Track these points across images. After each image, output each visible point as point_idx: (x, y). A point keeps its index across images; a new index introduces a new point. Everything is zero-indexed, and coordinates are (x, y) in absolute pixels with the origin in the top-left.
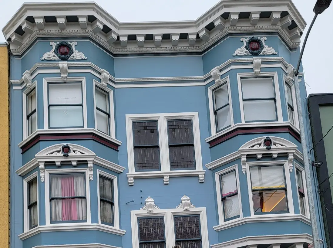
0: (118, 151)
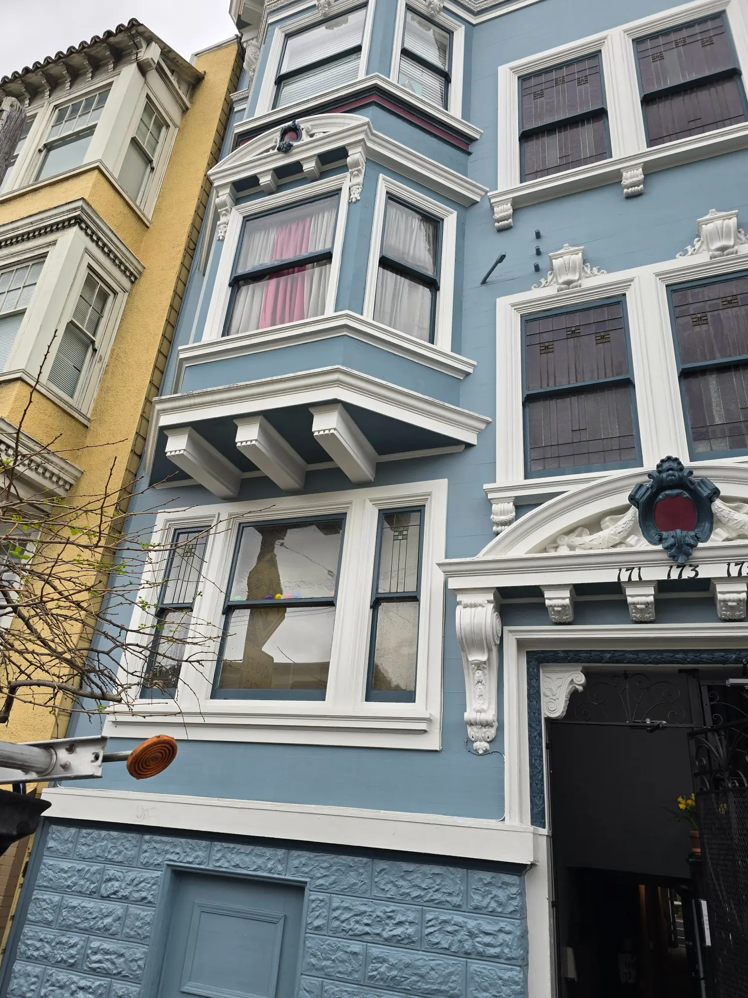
0: (469, 154)
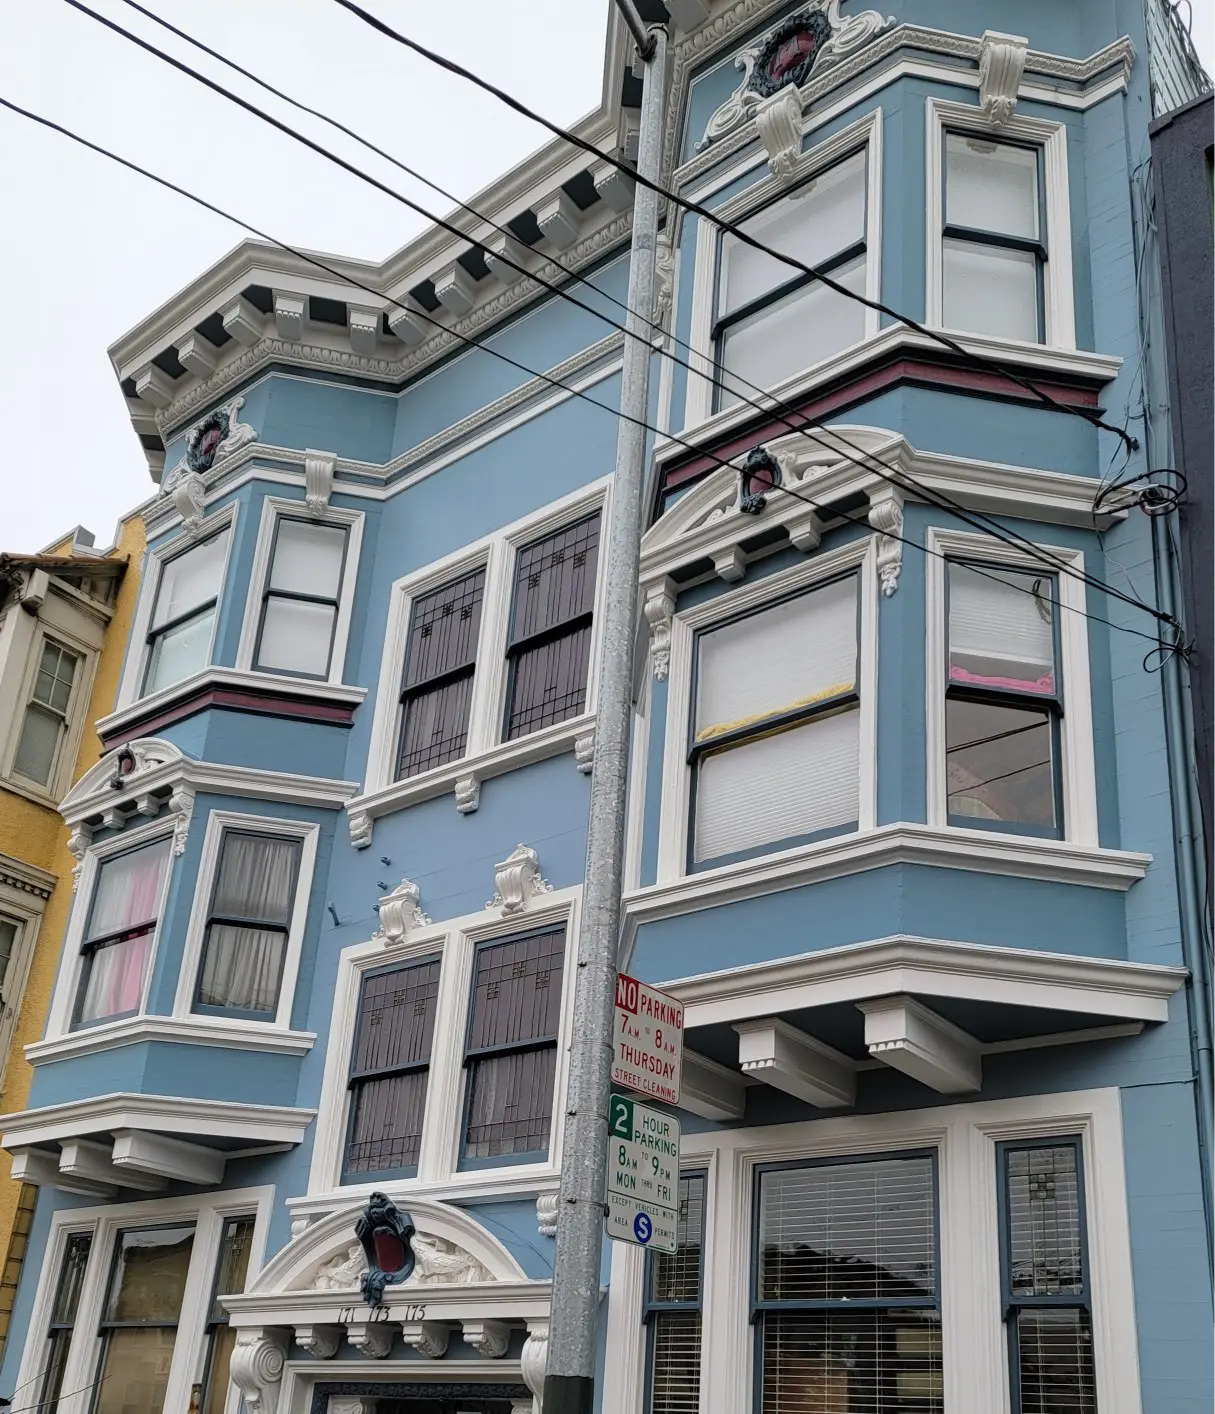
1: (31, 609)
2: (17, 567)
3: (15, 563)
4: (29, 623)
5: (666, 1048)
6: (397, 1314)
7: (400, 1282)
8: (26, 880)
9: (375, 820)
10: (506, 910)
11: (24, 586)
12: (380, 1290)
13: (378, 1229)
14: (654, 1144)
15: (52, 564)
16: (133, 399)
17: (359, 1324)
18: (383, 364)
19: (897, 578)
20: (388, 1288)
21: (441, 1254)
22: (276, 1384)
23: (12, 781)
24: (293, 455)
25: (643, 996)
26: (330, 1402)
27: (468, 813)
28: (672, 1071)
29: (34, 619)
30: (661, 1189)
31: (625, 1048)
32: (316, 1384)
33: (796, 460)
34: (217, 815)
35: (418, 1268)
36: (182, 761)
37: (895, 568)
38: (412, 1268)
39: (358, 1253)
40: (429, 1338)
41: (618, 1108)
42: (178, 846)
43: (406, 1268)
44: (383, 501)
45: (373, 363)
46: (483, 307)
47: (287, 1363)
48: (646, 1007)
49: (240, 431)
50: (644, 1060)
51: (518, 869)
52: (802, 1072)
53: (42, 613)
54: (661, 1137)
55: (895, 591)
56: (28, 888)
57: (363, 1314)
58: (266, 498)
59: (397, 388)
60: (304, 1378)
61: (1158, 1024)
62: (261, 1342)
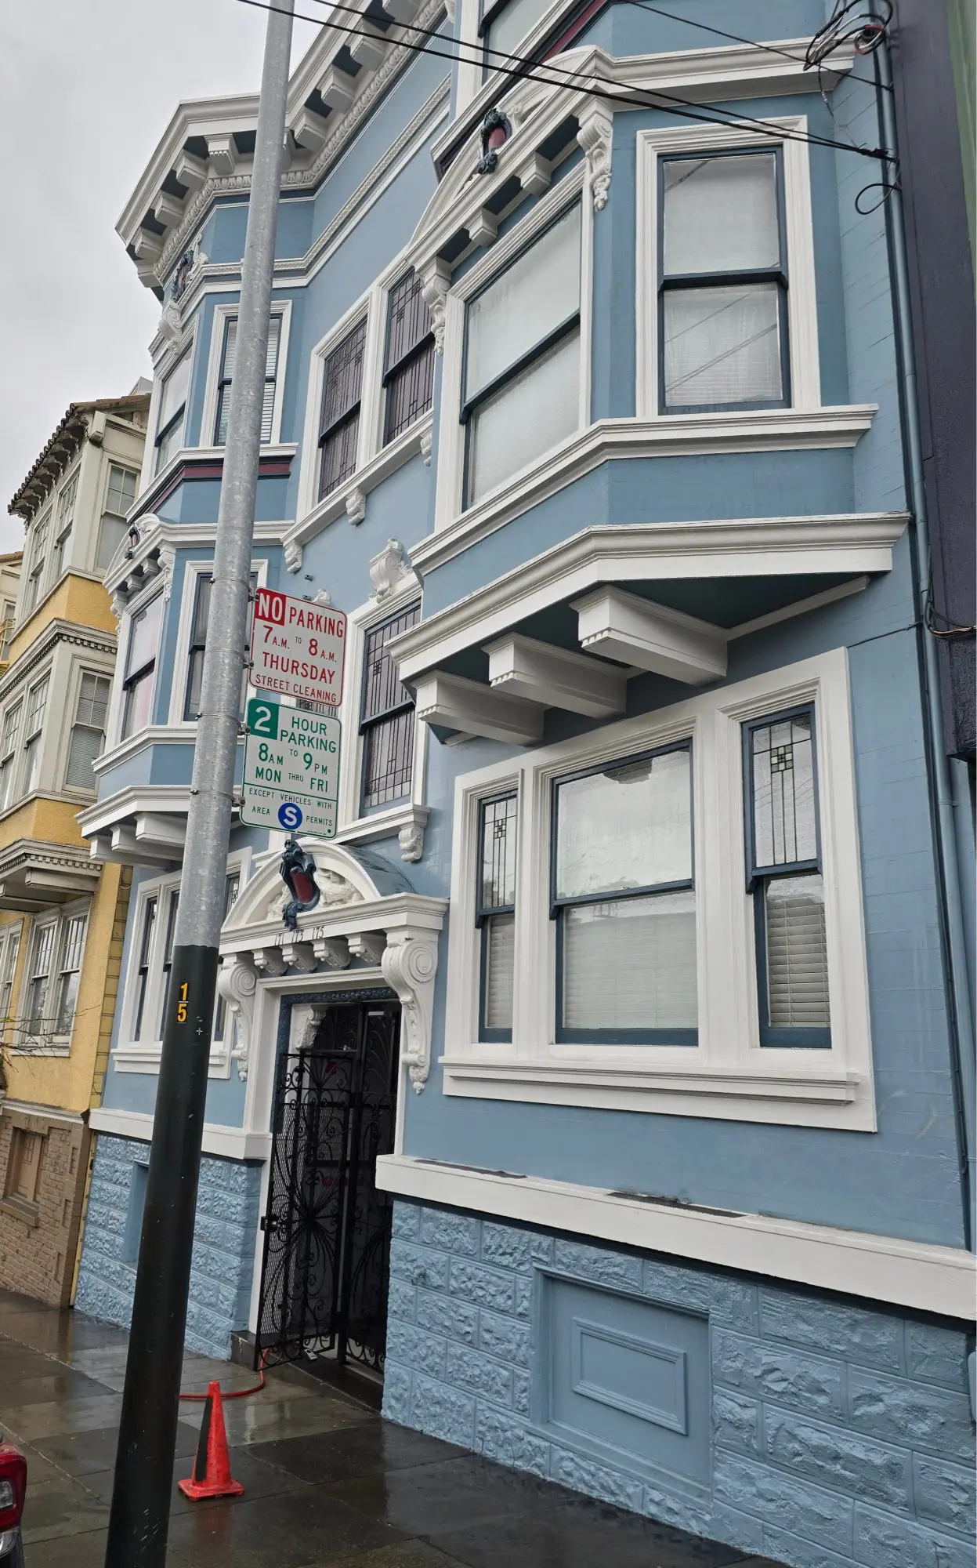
1: (97, 442)
2: (81, 413)
3: (79, 409)
4: (97, 451)
5: (323, 655)
6: (308, 935)
7: (310, 909)
8: (97, 641)
9: (303, 547)
10: (380, 597)
11: (89, 426)
12: (294, 917)
13: (292, 869)
14: (306, 741)
15: (108, 405)
16: (138, 261)
17: (287, 945)
18: (299, 174)
19: (607, 189)
20: (299, 915)
21: (335, 885)
22: (251, 998)
23: (95, 573)
24: (233, 267)
25: (292, 608)
26: (293, 1011)
27: (359, 523)
28: (331, 676)
29: (99, 451)
30: (316, 782)
31: (269, 657)
32: (282, 996)
33: (522, 110)
34: (192, 565)
35: (322, 897)
36: (160, 526)
37: (604, 180)
38: (318, 899)
39: (286, 889)
40: (332, 953)
41: (259, 710)
42: (167, 594)
43: (315, 898)
44: (306, 287)
45: (291, 175)
46: (360, 98)
47: (259, 980)
48: (295, 619)
49: (200, 258)
50: (293, 667)
51: (383, 561)
52: (558, 684)
53: (105, 444)
54: (317, 735)
55: (606, 202)
56: (107, 649)
57: (289, 937)
58: (216, 307)
59: (311, 191)
60: (272, 992)
61: (883, 574)
62: (236, 966)
